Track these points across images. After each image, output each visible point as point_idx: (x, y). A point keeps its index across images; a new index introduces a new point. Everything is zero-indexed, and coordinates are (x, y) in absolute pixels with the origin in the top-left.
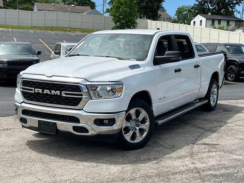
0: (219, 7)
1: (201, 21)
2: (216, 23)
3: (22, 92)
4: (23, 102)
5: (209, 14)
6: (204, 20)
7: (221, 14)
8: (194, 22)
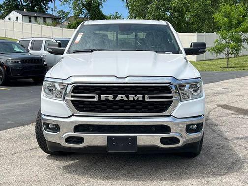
0: (32, 4)
1: (17, 18)
2: (33, 19)
3: (72, 101)
4: (73, 115)
5: (24, 10)
6: (20, 16)
7: (35, 11)
8: (10, 19)
